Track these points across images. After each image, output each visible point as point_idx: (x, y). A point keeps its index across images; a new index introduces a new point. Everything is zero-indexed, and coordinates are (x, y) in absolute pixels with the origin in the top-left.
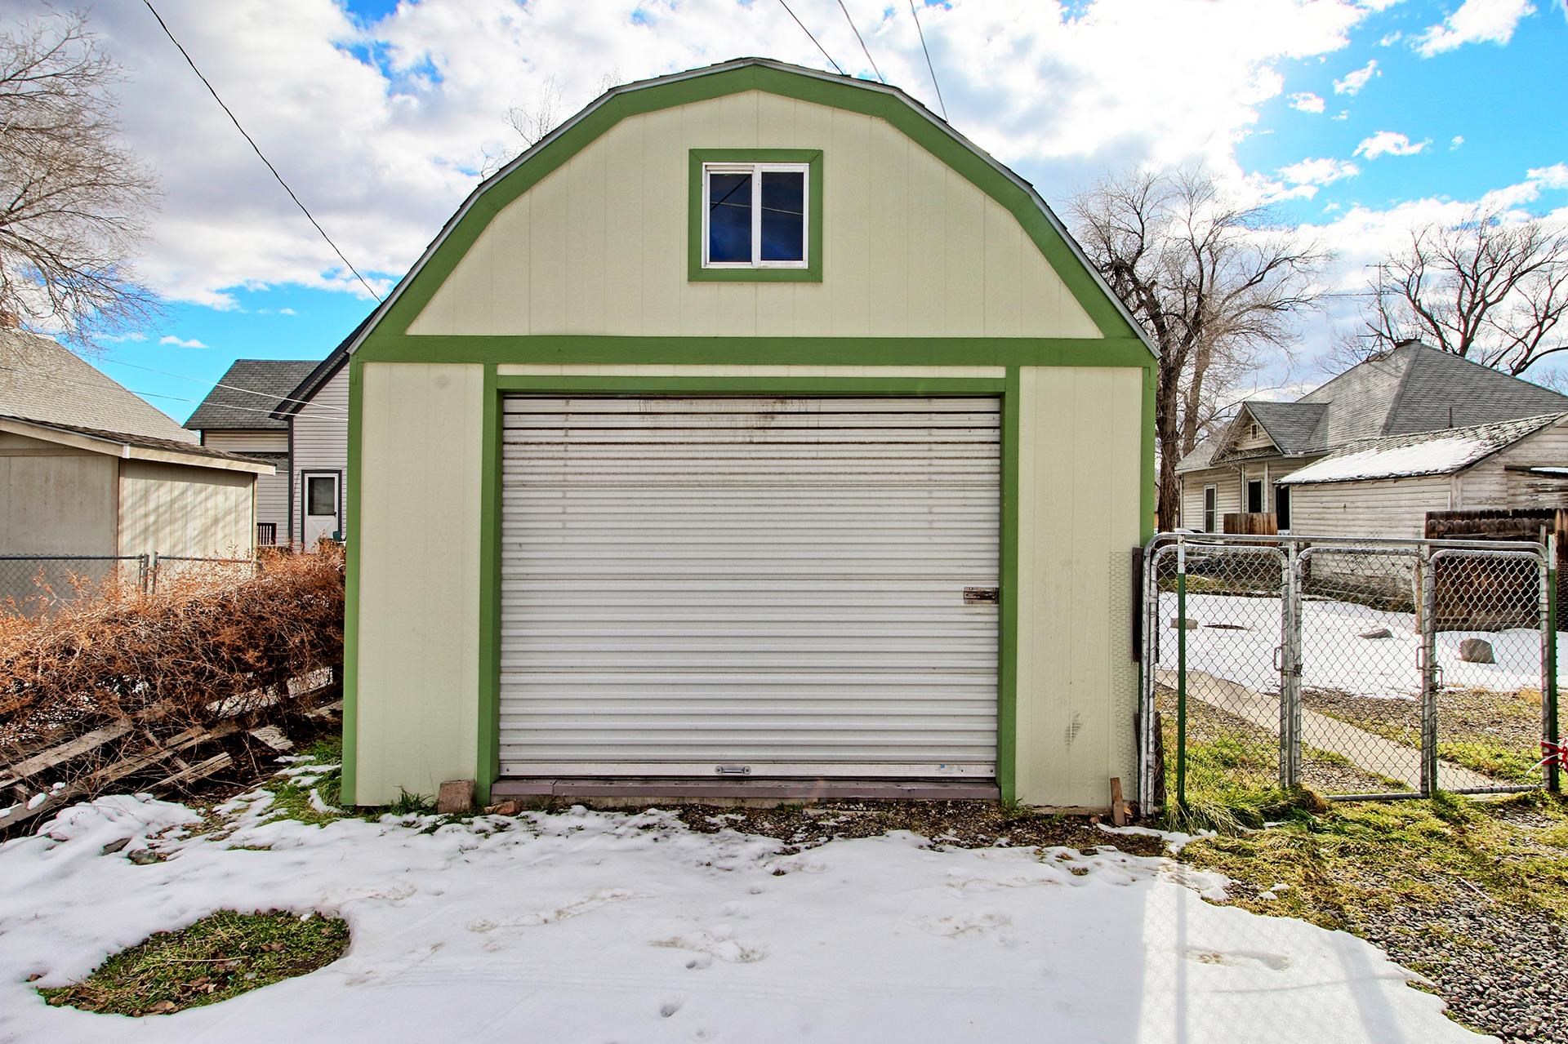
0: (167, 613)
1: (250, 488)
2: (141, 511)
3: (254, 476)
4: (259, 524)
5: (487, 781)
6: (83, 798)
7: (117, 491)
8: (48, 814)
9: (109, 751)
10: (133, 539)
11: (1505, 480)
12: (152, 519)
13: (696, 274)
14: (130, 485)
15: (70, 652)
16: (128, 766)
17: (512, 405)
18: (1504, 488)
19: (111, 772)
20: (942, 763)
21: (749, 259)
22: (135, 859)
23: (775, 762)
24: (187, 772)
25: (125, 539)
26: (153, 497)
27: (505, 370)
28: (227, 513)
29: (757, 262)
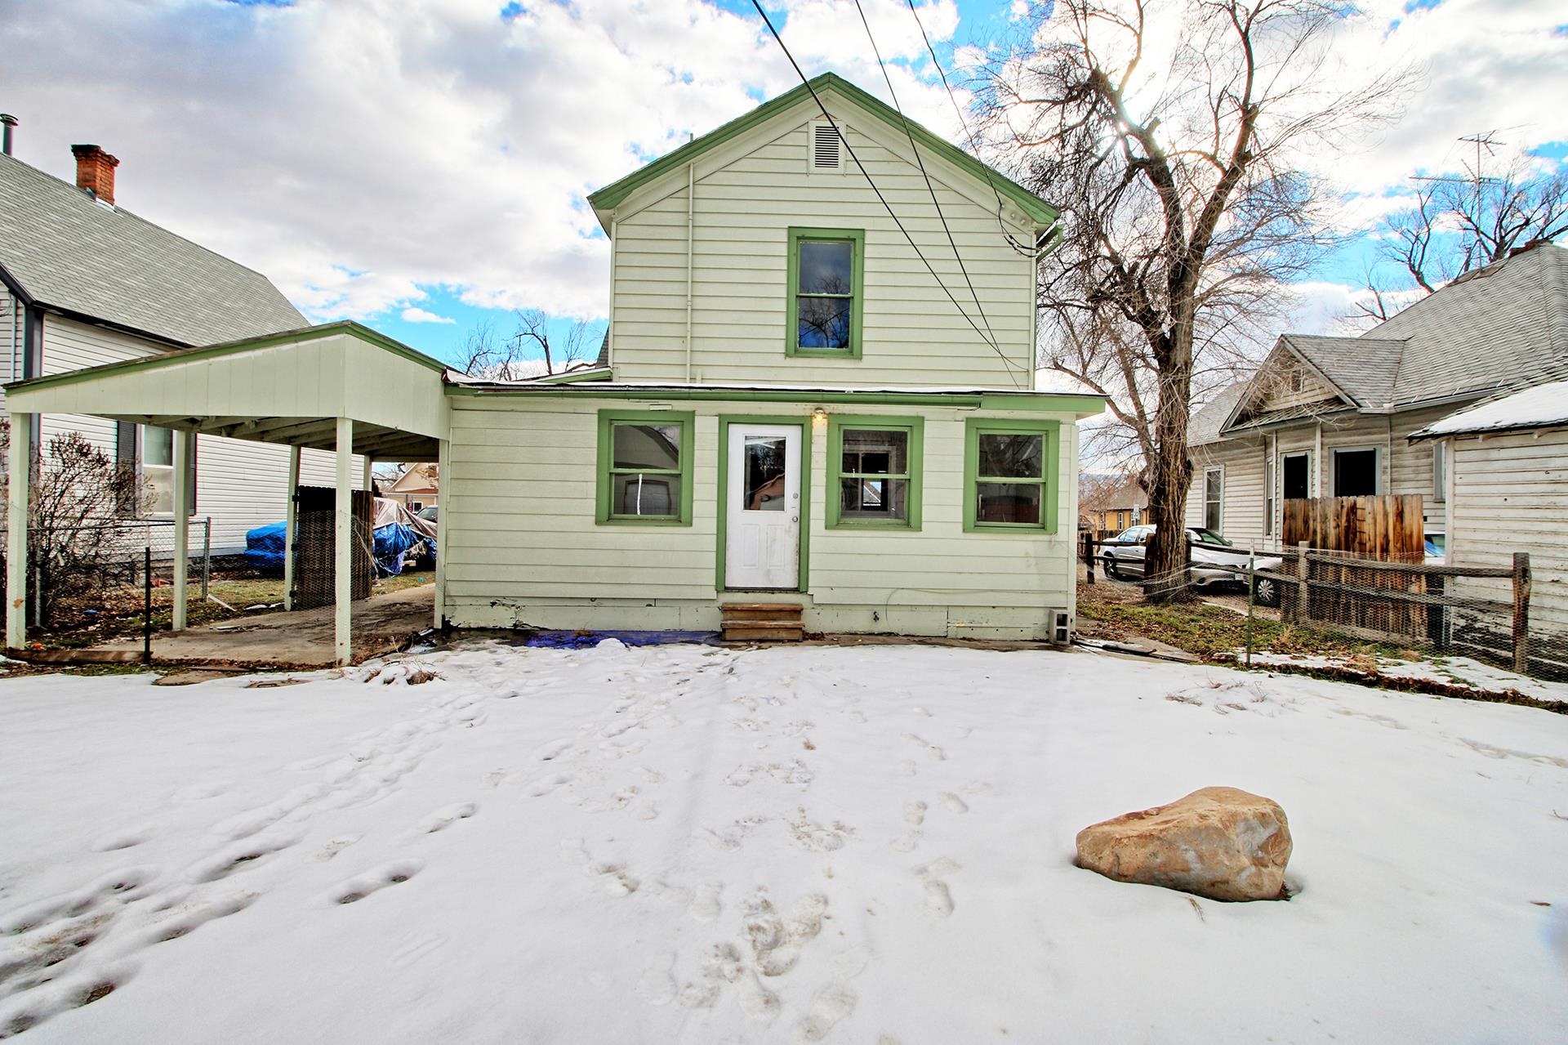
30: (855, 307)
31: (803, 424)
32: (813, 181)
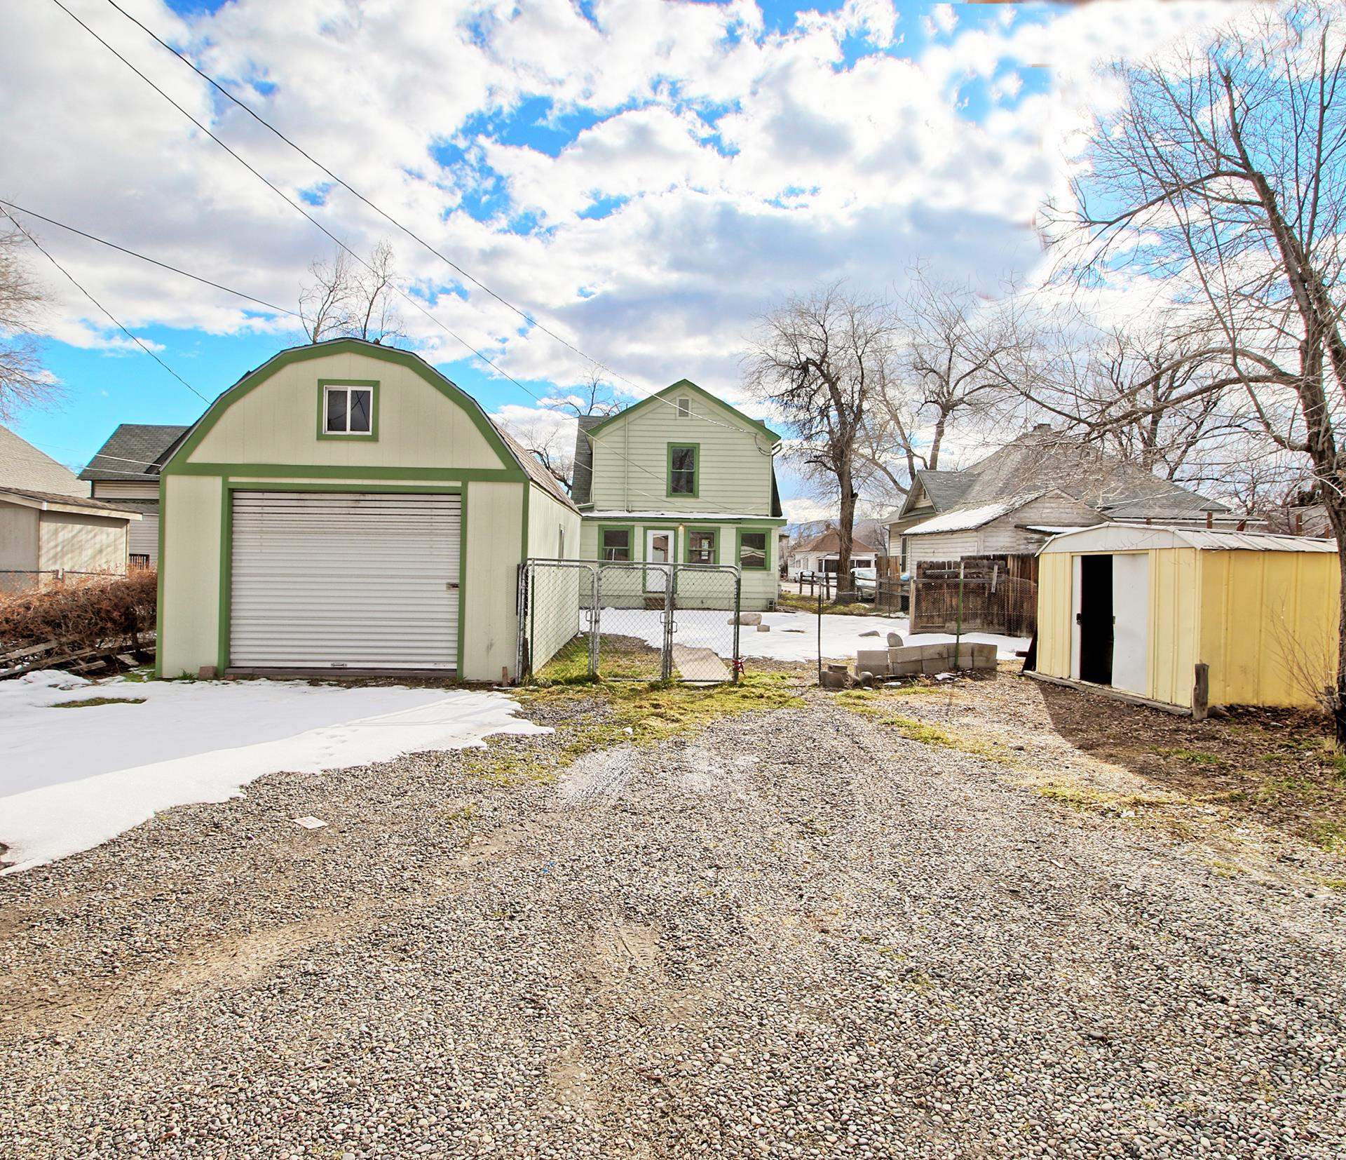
0: (74, 593)
1: (125, 529)
2: (52, 544)
3: (127, 521)
4: (131, 555)
5: (222, 667)
6: (39, 669)
7: (38, 531)
8: (23, 673)
9: (48, 653)
10: (49, 560)
11: (1014, 535)
12: (59, 549)
13: (320, 437)
14: (47, 527)
15: (28, 608)
16: (57, 660)
17: (237, 495)
18: (1014, 540)
19: (50, 661)
20: (435, 662)
21: (345, 430)
22: (62, 689)
23: (359, 661)
24: (83, 665)
25: (43, 561)
26: (61, 534)
27: (232, 479)
28: (108, 546)
29: (348, 432)
30: (695, 477)
31: (675, 530)
32: (678, 422)
